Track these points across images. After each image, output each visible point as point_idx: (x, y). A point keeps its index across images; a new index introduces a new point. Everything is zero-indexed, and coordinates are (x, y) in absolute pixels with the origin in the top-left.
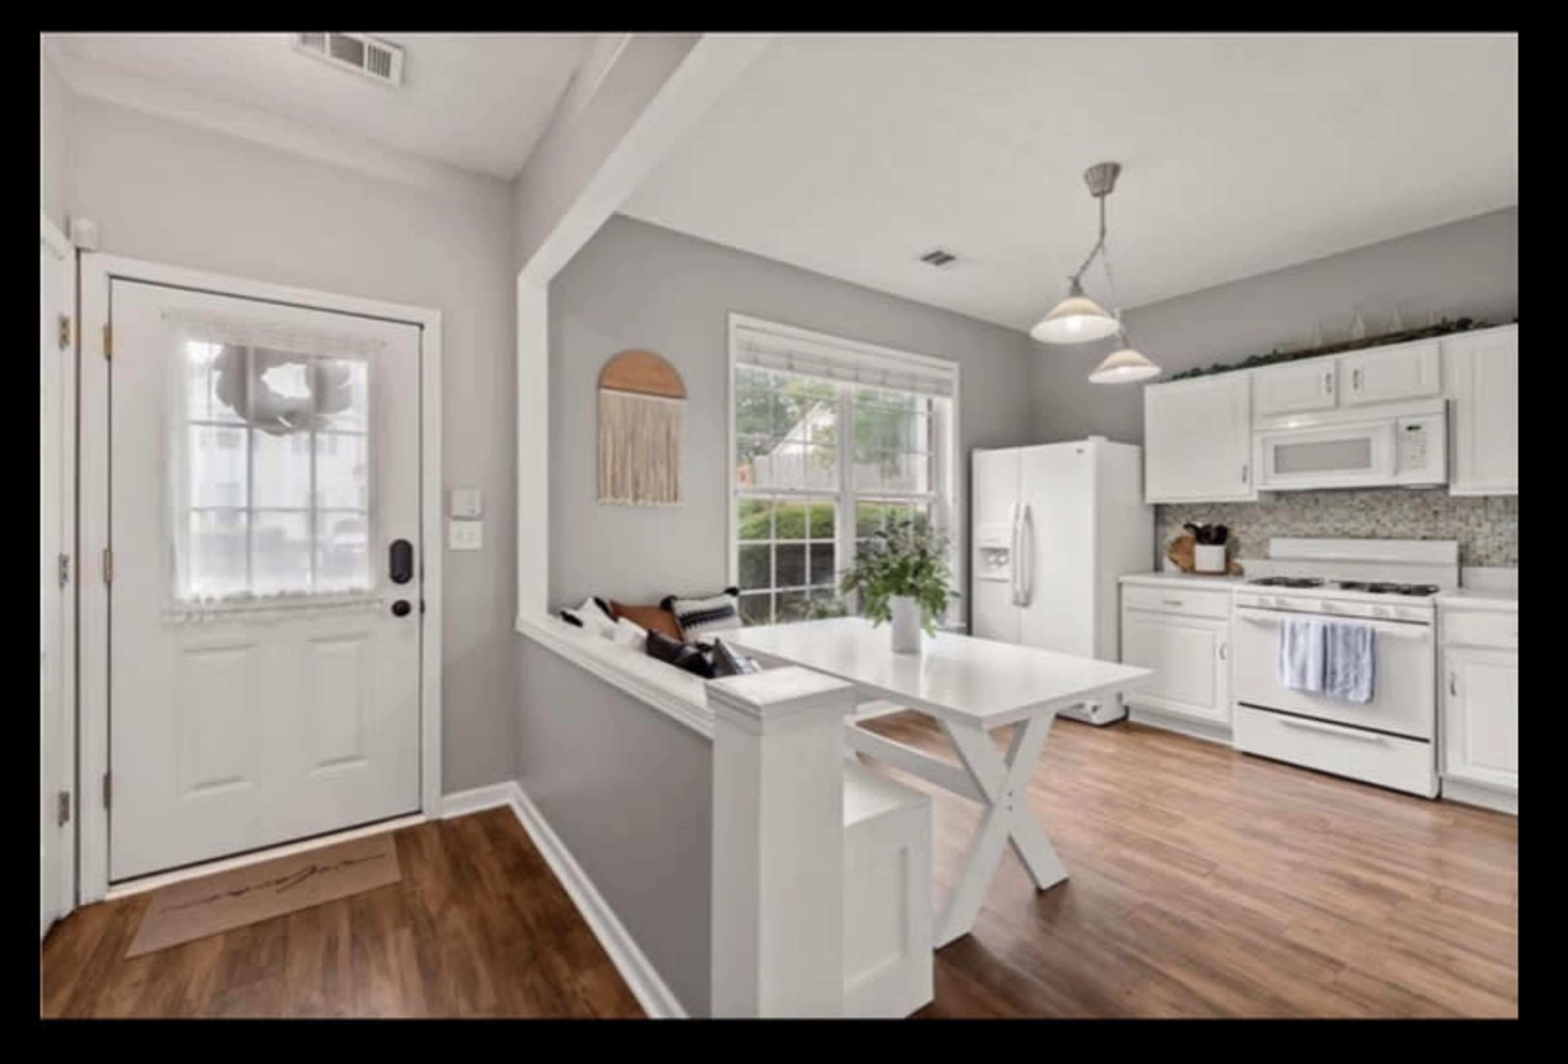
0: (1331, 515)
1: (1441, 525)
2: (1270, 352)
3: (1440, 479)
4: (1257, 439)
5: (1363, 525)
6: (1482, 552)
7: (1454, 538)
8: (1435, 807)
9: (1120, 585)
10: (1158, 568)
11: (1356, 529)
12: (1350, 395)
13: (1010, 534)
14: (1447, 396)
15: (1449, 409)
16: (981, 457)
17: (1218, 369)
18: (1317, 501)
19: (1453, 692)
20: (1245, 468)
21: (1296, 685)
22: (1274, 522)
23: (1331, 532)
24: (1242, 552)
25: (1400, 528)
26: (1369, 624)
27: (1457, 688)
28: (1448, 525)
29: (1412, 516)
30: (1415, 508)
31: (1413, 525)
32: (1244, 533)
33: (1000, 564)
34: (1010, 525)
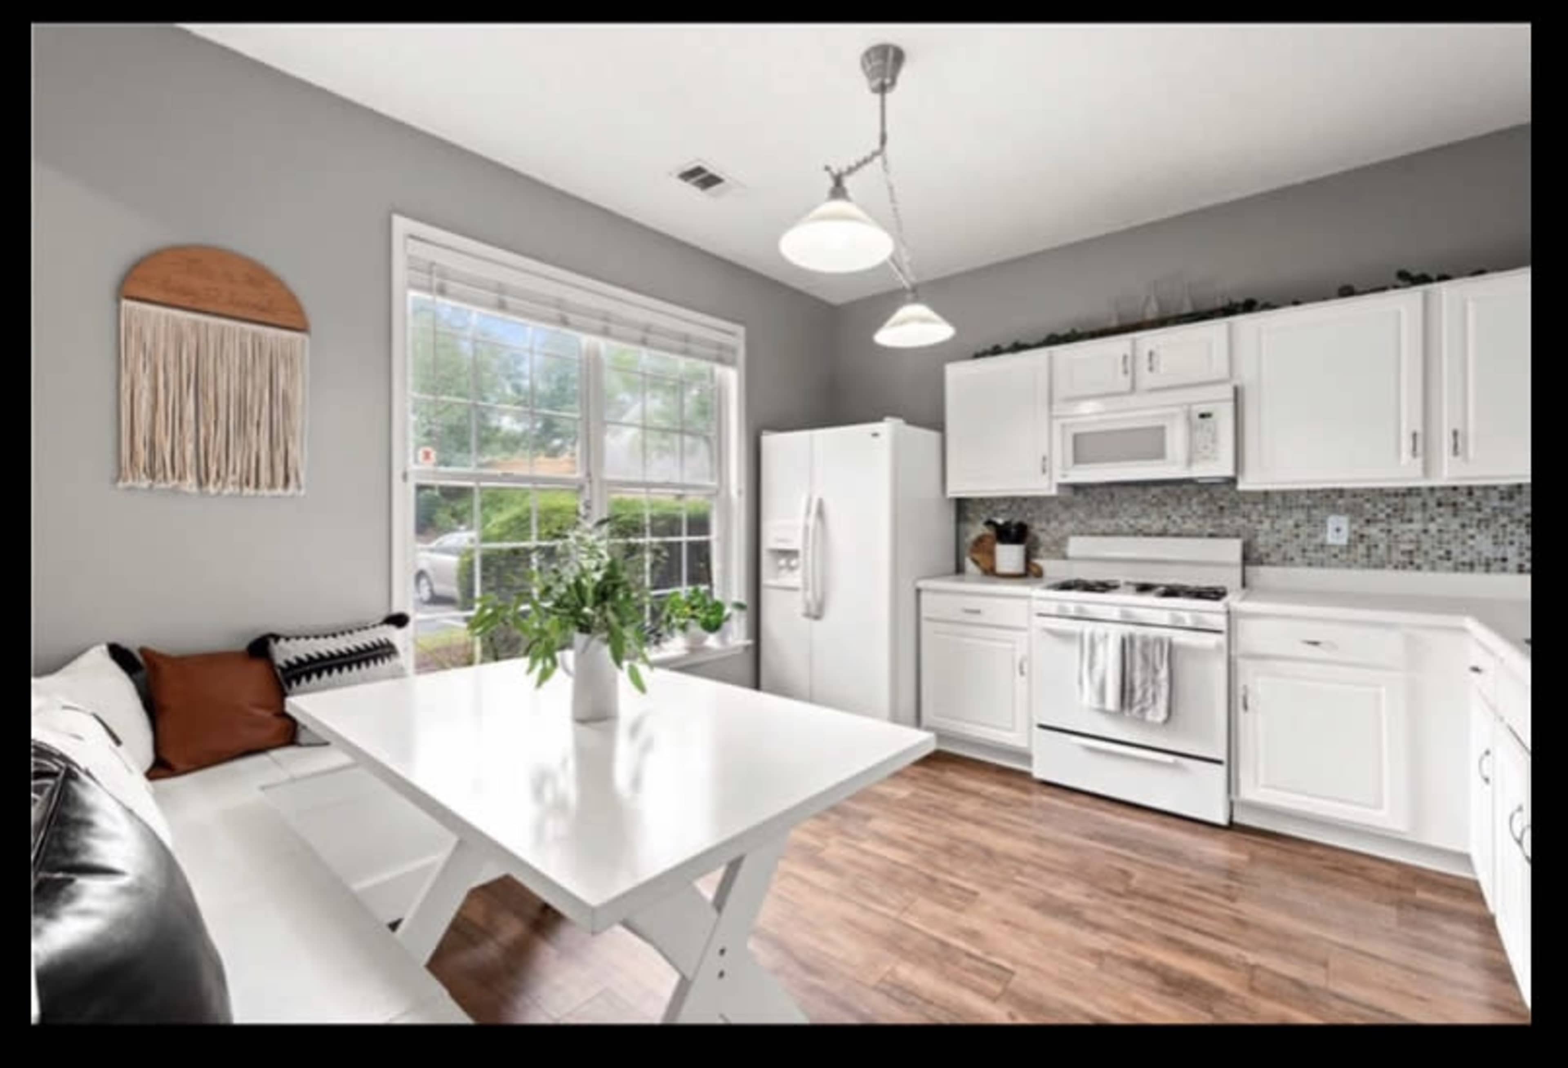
0: (1125, 510)
1: (1226, 521)
2: (1067, 331)
3: (1229, 472)
4: (1057, 424)
5: (1154, 522)
6: (1262, 550)
7: (1237, 536)
8: (1228, 835)
9: (918, 591)
10: (959, 569)
11: (1149, 527)
12: (1146, 379)
13: (800, 532)
14: (1237, 382)
15: (1237, 393)
16: (771, 441)
17: (1018, 347)
18: (1112, 496)
19: (1246, 707)
20: (1044, 459)
21: (1096, 705)
22: (1072, 519)
23: (1126, 528)
24: (1042, 551)
25: (1190, 525)
26: (1166, 633)
27: (1249, 704)
28: (1233, 522)
29: (1200, 512)
30: (1202, 503)
31: (1200, 522)
32: (1042, 530)
33: (792, 569)
34: (800, 521)
